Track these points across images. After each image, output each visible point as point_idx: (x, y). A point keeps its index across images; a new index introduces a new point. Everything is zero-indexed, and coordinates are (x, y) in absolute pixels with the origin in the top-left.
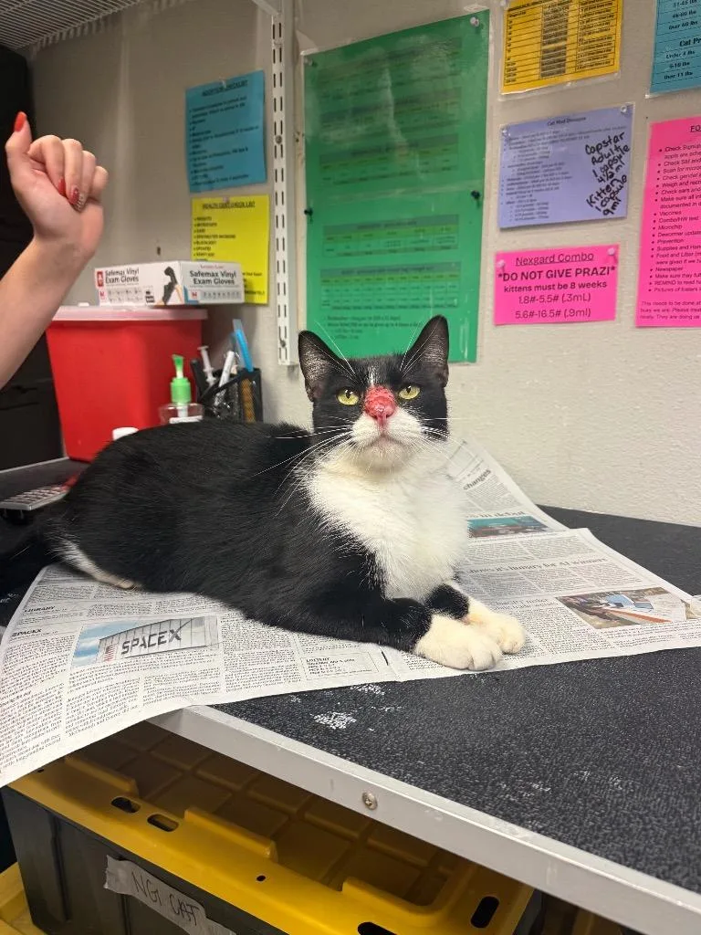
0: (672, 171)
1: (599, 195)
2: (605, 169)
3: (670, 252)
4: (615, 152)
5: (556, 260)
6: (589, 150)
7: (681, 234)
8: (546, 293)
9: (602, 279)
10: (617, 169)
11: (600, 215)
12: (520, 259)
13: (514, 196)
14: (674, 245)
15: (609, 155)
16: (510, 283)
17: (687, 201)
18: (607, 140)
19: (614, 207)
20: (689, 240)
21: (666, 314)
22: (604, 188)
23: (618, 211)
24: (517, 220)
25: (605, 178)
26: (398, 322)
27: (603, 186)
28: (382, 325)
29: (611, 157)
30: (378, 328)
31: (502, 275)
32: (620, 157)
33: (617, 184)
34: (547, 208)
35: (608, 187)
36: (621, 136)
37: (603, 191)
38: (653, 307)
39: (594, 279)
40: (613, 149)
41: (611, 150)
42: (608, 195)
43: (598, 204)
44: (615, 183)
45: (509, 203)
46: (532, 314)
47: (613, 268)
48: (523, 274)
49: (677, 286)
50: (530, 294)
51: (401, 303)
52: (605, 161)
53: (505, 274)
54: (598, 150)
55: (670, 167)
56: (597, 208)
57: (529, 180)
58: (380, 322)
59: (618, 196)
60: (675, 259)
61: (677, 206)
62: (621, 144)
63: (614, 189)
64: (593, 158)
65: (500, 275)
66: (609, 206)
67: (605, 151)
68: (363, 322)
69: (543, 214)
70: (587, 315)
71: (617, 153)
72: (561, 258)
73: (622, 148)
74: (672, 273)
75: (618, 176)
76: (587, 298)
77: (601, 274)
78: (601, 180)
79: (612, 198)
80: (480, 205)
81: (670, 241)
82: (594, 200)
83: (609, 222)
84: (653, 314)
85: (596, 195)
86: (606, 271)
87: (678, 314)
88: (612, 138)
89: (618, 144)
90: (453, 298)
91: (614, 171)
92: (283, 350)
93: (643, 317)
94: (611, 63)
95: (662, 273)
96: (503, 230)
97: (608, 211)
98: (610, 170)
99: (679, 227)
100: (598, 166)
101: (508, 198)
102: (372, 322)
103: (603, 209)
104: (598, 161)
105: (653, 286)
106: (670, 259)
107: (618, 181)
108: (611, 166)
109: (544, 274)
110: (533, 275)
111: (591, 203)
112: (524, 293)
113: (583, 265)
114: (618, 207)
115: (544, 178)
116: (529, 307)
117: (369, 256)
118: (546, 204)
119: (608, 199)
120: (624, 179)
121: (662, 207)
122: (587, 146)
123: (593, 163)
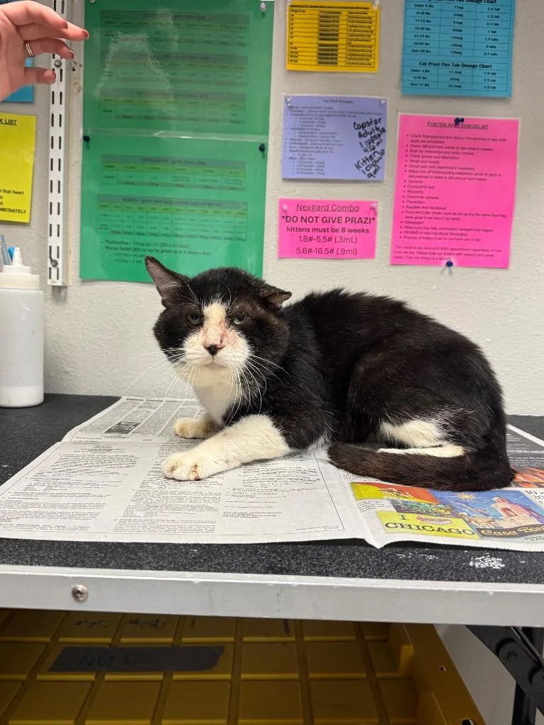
0: (415, 151)
1: (364, 161)
2: (369, 142)
3: (416, 210)
4: (376, 131)
5: (330, 209)
6: (356, 127)
7: (422, 197)
8: (322, 234)
9: (365, 227)
10: (378, 144)
11: (366, 177)
12: (301, 206)
13: (296, 153)
14: (418, 205)
15: (371, 133)
16: (291, 224)
17: (427, 174)
18: (369, 121)
19: (375, 172)
20: (428, 203)
21: (411, 255)
22: (368, 157)
23: (378, 176)
24: (298, 173)
25: (369, 150)
26: (187, 250)
27: (368, 155)
28: (169, 251)
29: (373, 135)
30: (164, 254)
31: (285, 217)
32: (379, 135)
33: (377, 156)
34: (324, 167)
35: (371, 157)
36: (379, 120)
37: (367, 159)
38: (402, 250)
39: (360, 226)
40: (374, 128)
41: (372, 129)
42: (371, 162)
43: (363, 168)
44: (376, 154)
45: (291, 158)
46: (310, 251)
47: (374, 219)
48: (302, 217)
49: (419, 235)
50: (309, 235)
51: (202, 234)
52: (369, 137)
53: (287, 217)
54: (363, 127)
55: (414, 149)
56: (363, 171)
57: (309, 142)
58: (168, 248)
59: (379, 164)
60: (419, 215)
61: (421, 177)
62: (380, 126)
63: (375, 159)
64: (360, 133)
65: (283, 217)
66: (372, 171)
67: (368, 129)
68: (148, 248)
69: (320, 170)
70: (354, 254)
71: (377, 133)
72: (334, 208)
73: (381, 129)
74: (417, 225)
75: (378, 149)
76: (354, 240)
77: (365, 223)
78: (366, 151)
79: (374, 165)
80: (265, 157)
81: (415, 202)
82: (360, 165)
83: (372, 184)
84: (403, 255)
85: (362, 161)
86: (368, 221)
87: (421, 256)
88: (373, 120)
89: (378, 126)
90: (242, 233)
91: (375, 145)
92: (54, 271)
93: (397, 257)
94: (372, 65)
95: (409, 225)
96: (285, 180)
97: (371, 175)
98: (372, 144)
99: (422, 192)
100: (363, 140)
101: (291, 154)
102: (158, 248)
103: (367, 173)
104: (363, 136)
105: (402, 235)
106: (414, 215)
107: (379, 153)
108: (373, 141)
109: (319, 220)
110: (311, 219)
111: (358, 167)
112: (303, 234)
113: (351, 215)
114: (378, 173)
115: (320, 143)
116: (308, 245)
117: (155, 187)
118: (323, 163)
119: (371, 167)
120: (383, 153)
121: (410, 176)
122: (355, 123)
123: (360, 136)
